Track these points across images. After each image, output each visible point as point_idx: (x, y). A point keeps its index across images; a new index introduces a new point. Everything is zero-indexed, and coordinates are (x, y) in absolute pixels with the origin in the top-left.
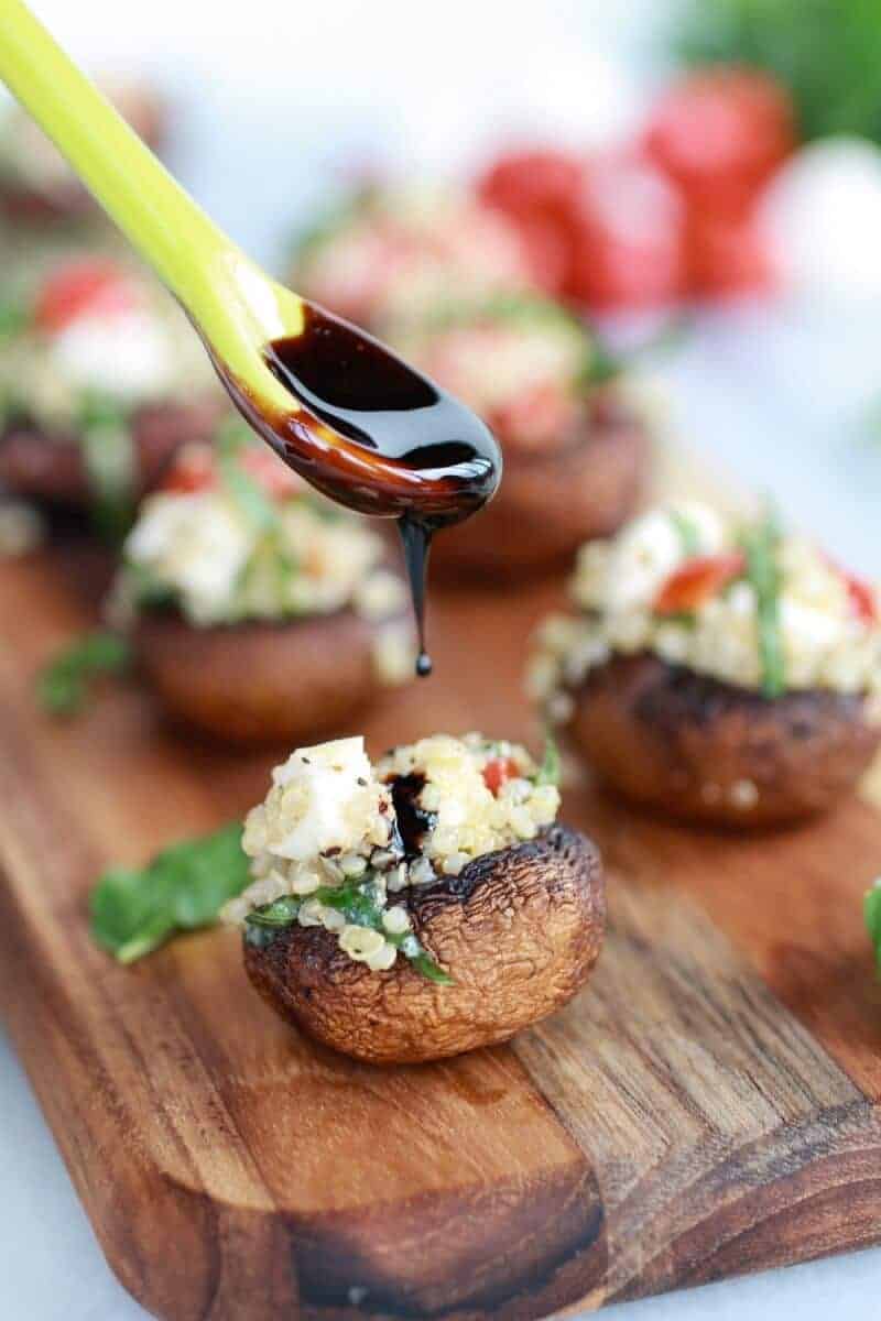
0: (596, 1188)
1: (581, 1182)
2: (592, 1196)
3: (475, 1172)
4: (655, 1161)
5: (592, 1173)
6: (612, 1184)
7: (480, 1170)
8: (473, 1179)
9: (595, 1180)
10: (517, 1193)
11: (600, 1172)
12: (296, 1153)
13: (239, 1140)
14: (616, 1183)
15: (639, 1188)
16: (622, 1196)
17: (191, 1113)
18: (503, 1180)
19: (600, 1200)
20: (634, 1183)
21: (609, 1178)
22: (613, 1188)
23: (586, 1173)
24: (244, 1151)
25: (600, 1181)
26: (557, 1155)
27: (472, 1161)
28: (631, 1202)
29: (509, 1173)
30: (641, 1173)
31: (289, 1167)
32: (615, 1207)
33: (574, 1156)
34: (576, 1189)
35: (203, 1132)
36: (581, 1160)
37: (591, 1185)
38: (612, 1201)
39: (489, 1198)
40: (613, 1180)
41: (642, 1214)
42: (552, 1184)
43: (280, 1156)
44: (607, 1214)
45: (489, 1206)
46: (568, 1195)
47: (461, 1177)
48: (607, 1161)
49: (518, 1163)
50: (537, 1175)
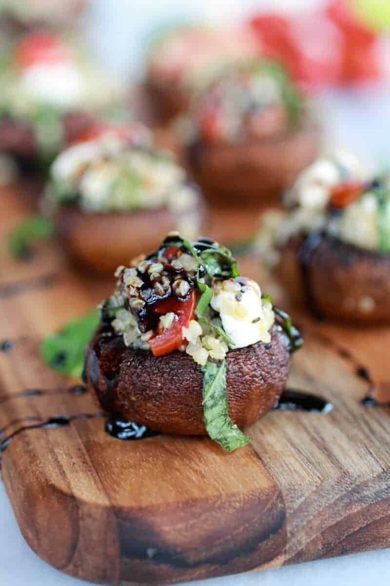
0: (282, 501)
1: (274, 498)
2: (280, 505)
3: (218, 490)
4: (314, 489)
5: (280, 493)
6: (290, 499)
7: (220, 489)
8: (216, 493)
9: (282, 497)
10: (240, 502)
11: (284, 493)
12: (122, 477)
13: (92, 468)
14: (293, 499)
15: (305, 502)
16: (296, 506)
17: (68, 455)
18: (234, 495)
19: (284, 508)
20: (302, 499)
21: (290, 496)
22: (292, 502)
23: (277, 493)
24: (95, 474)
25: (284, 498)
26: (261, 483)
27: (217, 485)
28: (300, 509)
29: (235, 491)
30: (306, 495)
31: (118, 484)
32: (292, 512)
33: (271, 484)
34: (272, 501)
35: (74, 464)
36: (275, 486)
37: (280, 499)
38: (290, 509)
39: (224, 503)
40: (291, 497)
41: (306, 516)
42: (259, 498)
43: (114, 477)
44: (288, 515)
45: (224, 508)
46: (267, 504)
47: (210, 492)
48: (288, 487)
49: (241, 486)
50: (251, 493)
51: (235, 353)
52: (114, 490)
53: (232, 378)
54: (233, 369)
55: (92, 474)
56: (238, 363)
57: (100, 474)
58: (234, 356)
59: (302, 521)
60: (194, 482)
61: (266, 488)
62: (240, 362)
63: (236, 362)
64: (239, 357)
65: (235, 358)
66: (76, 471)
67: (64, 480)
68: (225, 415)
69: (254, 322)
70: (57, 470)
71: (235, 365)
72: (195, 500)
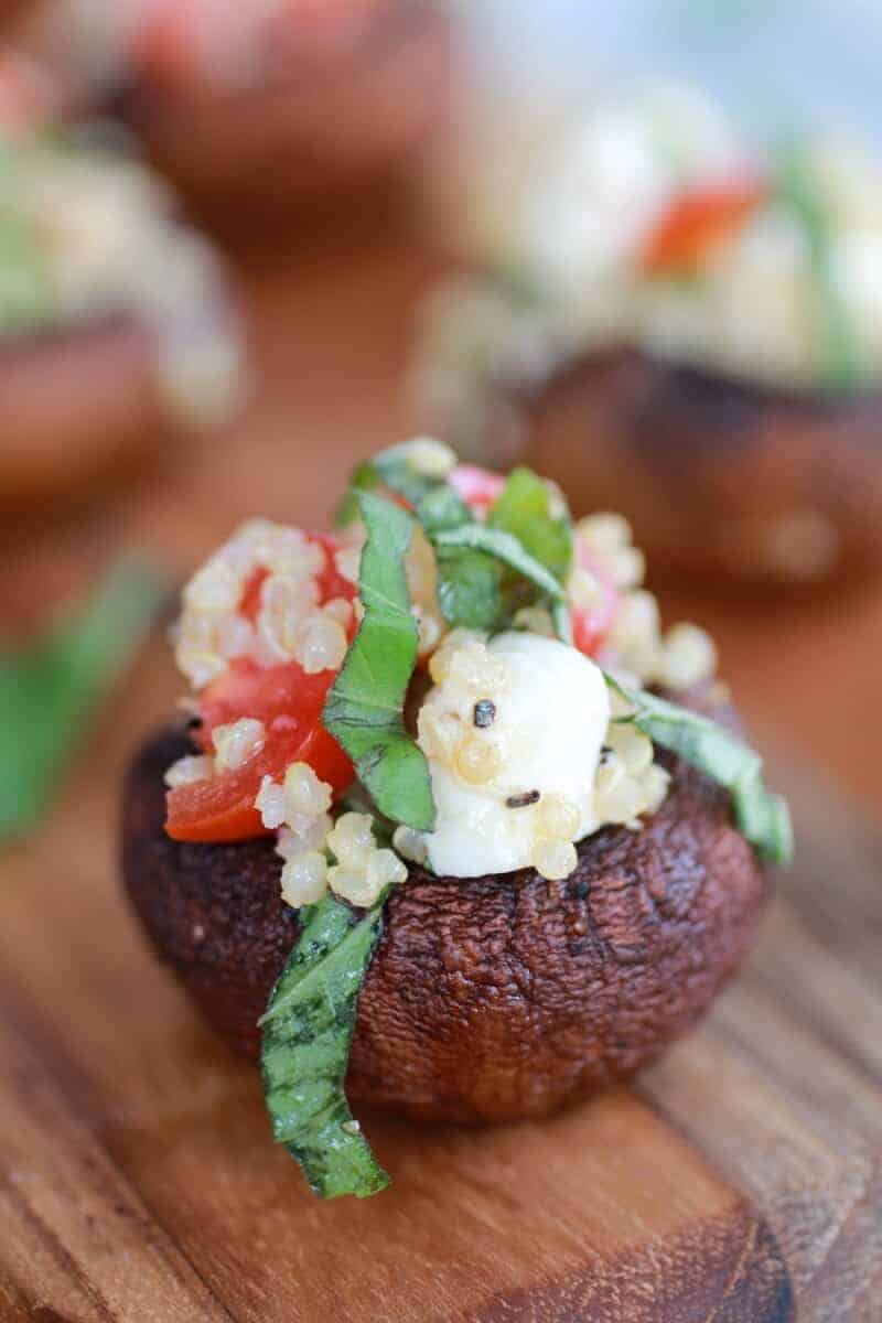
0: (775, 1252)
1: (750, 1246)
2: (771, 1264)
3: (575, 1249)
4: (859, 1192)
5: (763, 1225)
6: (798, 1241)
7: (580, 1241)
8: (574, 1261)
9: (770, 1238)
10: (651, 1278)
11: (776, 1220)
12: (261, 1245)
14: (806, 1239)
15: (840, 1242)
16: (817, 1259)
18: (626, 1257)
19: (784, 1271)
20: (832, 1234)
21: (793, 1229)
22: (802, 1247)
23: (755, 1227)
25: (780, 1239)
26: (702, 1202)
27: (564, 1229)
28: (831, 1267)
29: (630, 1242)
30: (842, 1216)
31: (258, 1275)
32: (808, 1277)
33: (729, 1201)
34: (744, 1257)
35: (90, 1220)
36: (742, 1206)
37: (766, 1246)
38: (804, 1271)
39: (609, 1291)
40: (799, 1233)
41: (852, 1284)
42: (705, 1252)
43: (234, 1253)
44: (798, 1291)
45: (610, 1306)
46: (733, 1267)
47: (554, 1260)
48: (782, 1201)
49: (639, 1222)
50: (677, 1240)
51: (443, 890)
52: (252, 1300)
53: (401, 968)
54: (409, 944)
55: (161, 1249)
56: (435, 927)
57: (185, 1247)
58: (433, 900)
59: (840, 1301)
60: (491, 1232)
61: (717, 1218)
62: (443, 925)
63: (430, 921)
64: (446, 907)
65: (435, 906)
66: (110, 1251)
67: (78, 1287)
68: (335, 1081)
69: (512, 803)
70: (43, 1255)
71: (419, 930)
72: (517, 1296)
